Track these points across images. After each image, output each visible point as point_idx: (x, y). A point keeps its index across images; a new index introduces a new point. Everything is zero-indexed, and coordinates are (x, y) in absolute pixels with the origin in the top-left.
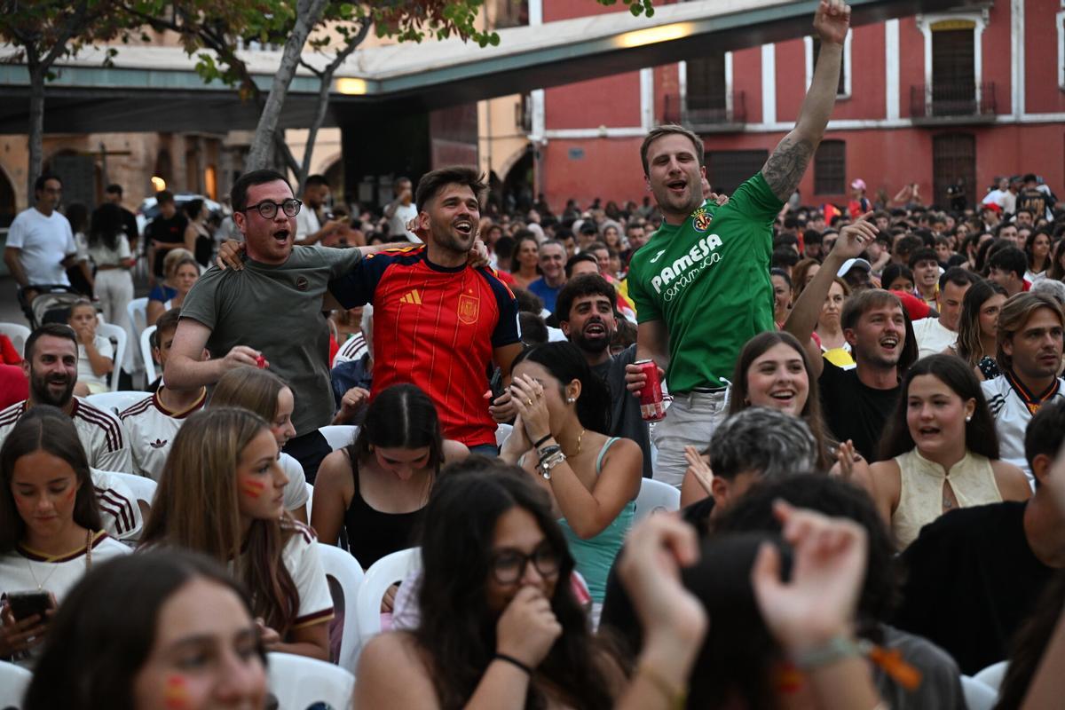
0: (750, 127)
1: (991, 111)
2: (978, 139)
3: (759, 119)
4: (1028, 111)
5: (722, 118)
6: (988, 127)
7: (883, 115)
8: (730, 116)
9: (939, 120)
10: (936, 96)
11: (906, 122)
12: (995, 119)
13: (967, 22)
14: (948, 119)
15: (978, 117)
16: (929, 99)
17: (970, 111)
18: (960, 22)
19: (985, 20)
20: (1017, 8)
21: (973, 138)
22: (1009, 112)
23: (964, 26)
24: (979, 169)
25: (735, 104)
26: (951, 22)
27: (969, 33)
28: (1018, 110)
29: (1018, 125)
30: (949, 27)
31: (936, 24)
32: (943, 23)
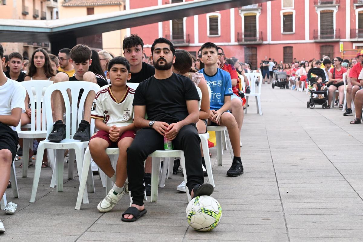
0: (191, 45)
1: (261, 40)
2: (258, 48)
3: (194, 42)
4: (272, 40)
5: (183, 42)
6: (260, 45)
7: (230, 41)
8: (185, 41)
9: (246, 43)
10: (245, 36)
11: (237, 43)
12: (262, 43)
13: (254, 13)
14: (248, 43)
15: (258, 42)
16: (243, 36)
17: (255, 40)
18: (252, 13)
19: (259, 12)
20: (269, 9)
21: (256, 48)
22: (266, 40)
23: (253, 15)
24: (258, 57)
25: (186, 38)
26: (250, 13)
27: (255, 17)
28: (269, 40)
29: (269, 44)
30: (249, 15)
31: (245, 14)
32: (247, 14)
